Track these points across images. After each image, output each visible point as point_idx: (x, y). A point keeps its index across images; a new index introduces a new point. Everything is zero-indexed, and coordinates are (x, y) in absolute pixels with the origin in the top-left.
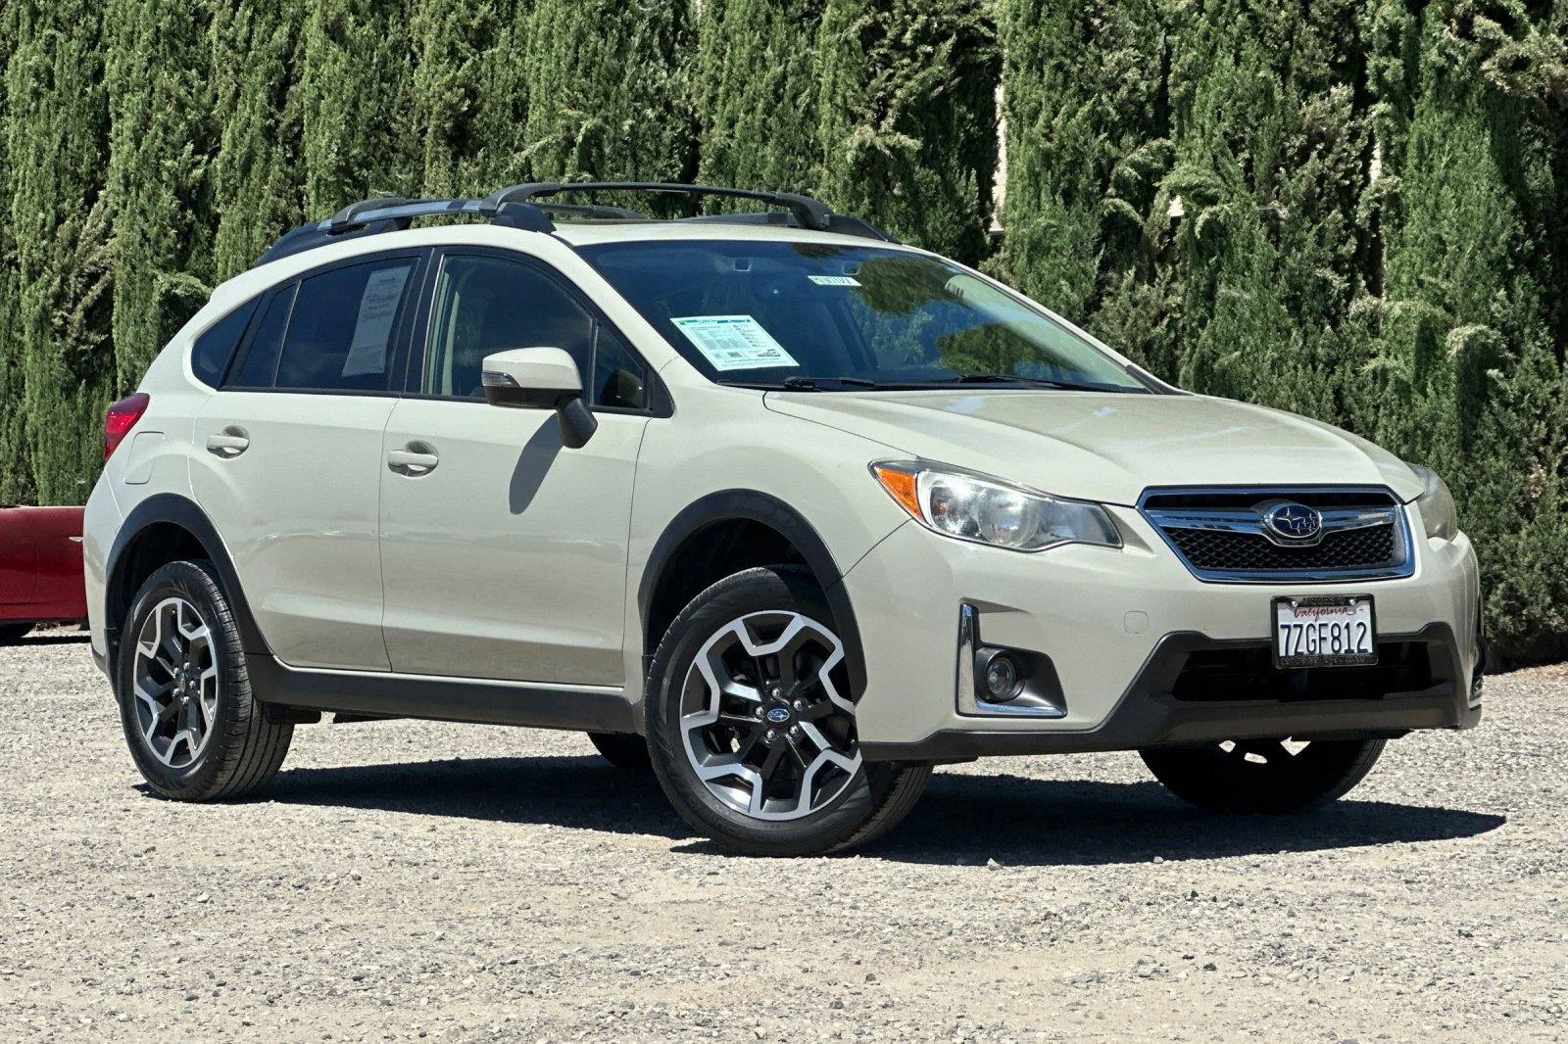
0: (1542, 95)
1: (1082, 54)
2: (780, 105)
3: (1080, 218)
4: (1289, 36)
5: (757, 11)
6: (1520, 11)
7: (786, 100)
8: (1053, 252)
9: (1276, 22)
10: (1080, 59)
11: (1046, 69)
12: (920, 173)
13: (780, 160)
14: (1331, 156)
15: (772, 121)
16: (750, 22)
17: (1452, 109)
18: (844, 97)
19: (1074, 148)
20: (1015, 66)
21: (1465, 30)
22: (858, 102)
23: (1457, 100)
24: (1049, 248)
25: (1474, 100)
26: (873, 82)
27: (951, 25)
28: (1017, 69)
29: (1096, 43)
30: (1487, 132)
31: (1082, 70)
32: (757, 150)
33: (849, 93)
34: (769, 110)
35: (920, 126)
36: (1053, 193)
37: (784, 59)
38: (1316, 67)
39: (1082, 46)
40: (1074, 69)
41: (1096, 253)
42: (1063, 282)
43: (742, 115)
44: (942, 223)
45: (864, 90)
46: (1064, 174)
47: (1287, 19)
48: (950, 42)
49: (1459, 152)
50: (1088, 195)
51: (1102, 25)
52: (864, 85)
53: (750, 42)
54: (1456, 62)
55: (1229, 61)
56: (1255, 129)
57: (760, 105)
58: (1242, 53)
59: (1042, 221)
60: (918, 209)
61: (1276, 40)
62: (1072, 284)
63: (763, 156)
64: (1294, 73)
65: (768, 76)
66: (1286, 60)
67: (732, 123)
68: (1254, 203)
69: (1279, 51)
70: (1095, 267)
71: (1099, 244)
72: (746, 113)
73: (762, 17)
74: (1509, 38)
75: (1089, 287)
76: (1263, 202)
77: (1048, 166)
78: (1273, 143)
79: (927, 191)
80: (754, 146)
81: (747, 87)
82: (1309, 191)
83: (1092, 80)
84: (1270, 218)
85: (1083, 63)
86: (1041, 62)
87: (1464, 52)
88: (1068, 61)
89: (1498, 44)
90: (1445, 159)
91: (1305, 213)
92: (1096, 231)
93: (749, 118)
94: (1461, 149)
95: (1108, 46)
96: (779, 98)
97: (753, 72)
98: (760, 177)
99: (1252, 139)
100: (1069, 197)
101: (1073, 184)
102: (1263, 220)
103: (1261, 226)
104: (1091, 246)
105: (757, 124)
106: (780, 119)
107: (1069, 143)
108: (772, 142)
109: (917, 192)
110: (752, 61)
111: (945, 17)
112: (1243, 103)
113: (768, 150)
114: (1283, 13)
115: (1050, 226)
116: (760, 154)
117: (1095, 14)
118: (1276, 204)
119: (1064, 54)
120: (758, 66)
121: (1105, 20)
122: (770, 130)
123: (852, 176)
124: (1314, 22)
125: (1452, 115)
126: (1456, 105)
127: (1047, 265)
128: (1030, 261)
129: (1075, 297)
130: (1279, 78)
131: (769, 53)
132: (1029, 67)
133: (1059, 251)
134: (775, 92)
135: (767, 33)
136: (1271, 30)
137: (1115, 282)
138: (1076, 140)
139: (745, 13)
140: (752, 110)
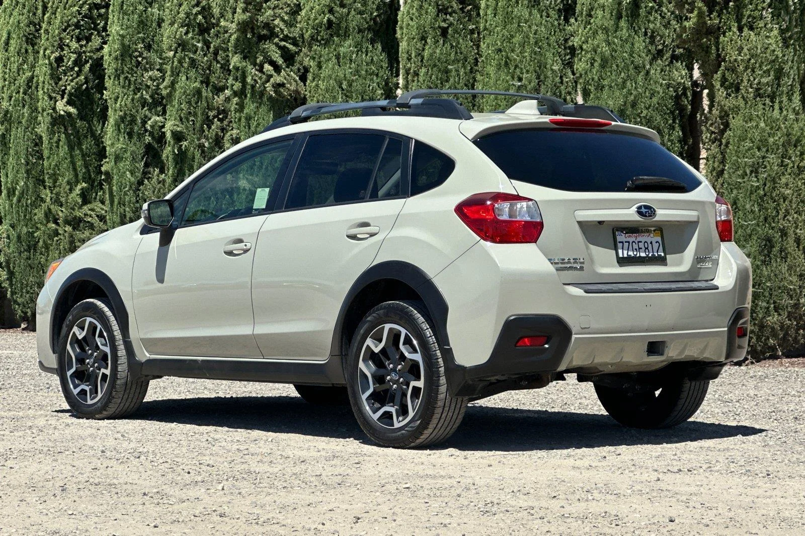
0: (291, 97)
1: (136, 73)
2: (30, 90)
3: (135, 144)
4: (209, 69)
5: (21, 48)
6: (281, 62)
7: (33, 88)
8: (124, 159)
9: (202, 62)
10: (135, 75)
11: (121, 78)
12: (79, 123)
13: (30, 115)
14: (227, 120)
15: (26, 97)
16: (18, 53)
17: (257, 102)
18: (48, 89)
19: (131, 114)
20: (109, 77)
21: (261, 70)
22: (54, 91)
23: (259, 99)
24: (123, 158)
25: (265, 99)
26: (60, 82)
27: (91, 58)
28: (110, 79)
29: (141, 68)
30: (272, 112)
31: (136, 80)
32: (20, 110)
33: (50, 87)
34: (25, 93)
35: (78, 103)
36: (124, 134)
37: (33, 69)
38: (220, 82)
39: (135, 69)
40: (133, 79)
41: (143, 159)
42: (128, 173)
43: (14, 94)
44: (90, 145)
45: (57, 86)
46: (128, 125)
47: (207, 61)
48: (88, 65)
49: (261, 120)
50: (139, 134)
51: (142, 60)
52: (56, 84)
53: (18, 61)
54: (257, 83)
55: (184, 78)
56: (195, 108)
57: (21, 90)
58: (188, 75)
59: (120, 146)
60: (79, 139)
61: (203, 69)
62: (132, 174)
63: (23, 113)
64: (212, 84)
65: (24, 77)
66: (208, 78)
67: (11, 97)
68: (196, 140)
69: (204, 74)
70: (142, 166)
71: (144, 156)
72: (16, 93)
73: (23, 51)
74: (276, 74)
75: (139, 175)
76: (199, 139)
77: (123, 122)
78: (203, 114)
79: (83, 131)
80: (19, 108)
81: (16, 82)
82: (217, 134)
83: (140, 84)
84: (201, 146)
85: (136, 77)
86: (119, 75)
87: (260, 78)
88: (130, 76)
89: (271, 76)
90: (255, 123)
91: (216, 145)
92: (142, 151)
93: (17, 96)
94: (262, 119)
95: (146, 70)
96: (30, 87)
97: (19, 75)
98: (21, 122)
99: (194, 112)
100: (130, 135)
101: (132, 129)
102: (199, 147)
103: (198, 151)
104: (140, 157)
105: (20, 98)
106: (30, 97)
107: (128, 112)
108: (26, 107)
109: (78, 131)
110: (19, 70)
111: (88, 54)
112: (190, 97)
113: (25, 110)
114: (206, 58)
115: (122, 148)
116: (21, 112)
117: (140, 56)
118: (204, 140)
119: (128, 73)
120: (21, 73)
121: (143, 58)
122: (25, 101)
123: (51, 124)
124: (218, 62)
125: (258, 105)
126: (259, 101)
127: (122, 165)
128: (116, 163)
129: (133, 179)
130: (205, 86)
131: (25, 67)
132: (115, 78)
133: (126, 159)
134: (28, 84)
135: (26, 58)
136: (201, 66)
137: (152, 172)
138: (131, 111)
139: (15, 48)
140: (18, 92)
